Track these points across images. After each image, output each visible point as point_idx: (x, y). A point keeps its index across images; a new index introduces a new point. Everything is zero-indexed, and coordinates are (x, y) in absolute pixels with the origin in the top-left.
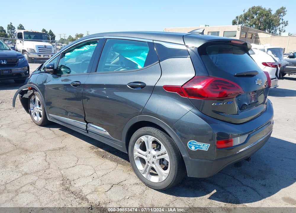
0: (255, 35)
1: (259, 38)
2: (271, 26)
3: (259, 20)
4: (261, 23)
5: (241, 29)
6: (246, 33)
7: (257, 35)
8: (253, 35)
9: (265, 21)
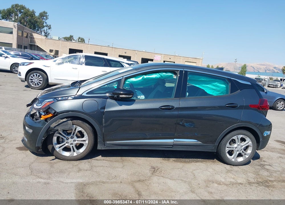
0: (30, 35)
1: (34, 38)
2: (35, 27)
3: (24, 19)
4: (26, 22)
5: (18, 27)
6: (22, 31)
7: (32, 35)
8: (28, 34)
9: (30, 21)
